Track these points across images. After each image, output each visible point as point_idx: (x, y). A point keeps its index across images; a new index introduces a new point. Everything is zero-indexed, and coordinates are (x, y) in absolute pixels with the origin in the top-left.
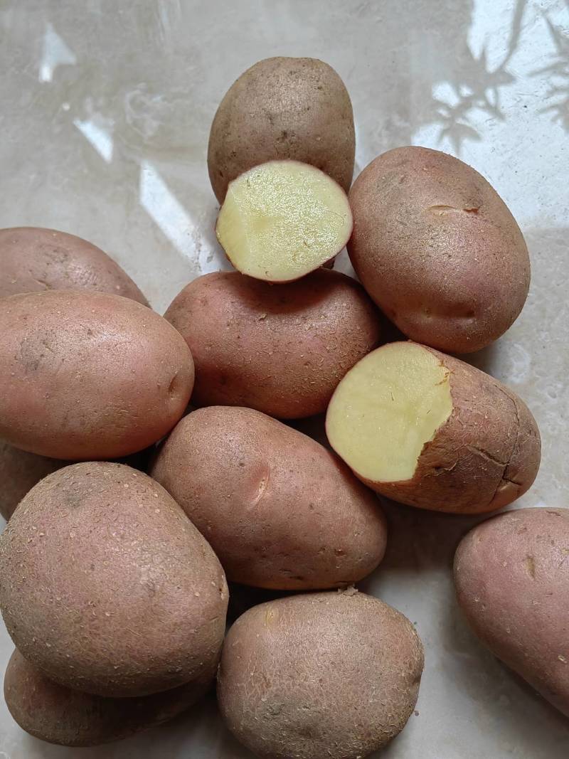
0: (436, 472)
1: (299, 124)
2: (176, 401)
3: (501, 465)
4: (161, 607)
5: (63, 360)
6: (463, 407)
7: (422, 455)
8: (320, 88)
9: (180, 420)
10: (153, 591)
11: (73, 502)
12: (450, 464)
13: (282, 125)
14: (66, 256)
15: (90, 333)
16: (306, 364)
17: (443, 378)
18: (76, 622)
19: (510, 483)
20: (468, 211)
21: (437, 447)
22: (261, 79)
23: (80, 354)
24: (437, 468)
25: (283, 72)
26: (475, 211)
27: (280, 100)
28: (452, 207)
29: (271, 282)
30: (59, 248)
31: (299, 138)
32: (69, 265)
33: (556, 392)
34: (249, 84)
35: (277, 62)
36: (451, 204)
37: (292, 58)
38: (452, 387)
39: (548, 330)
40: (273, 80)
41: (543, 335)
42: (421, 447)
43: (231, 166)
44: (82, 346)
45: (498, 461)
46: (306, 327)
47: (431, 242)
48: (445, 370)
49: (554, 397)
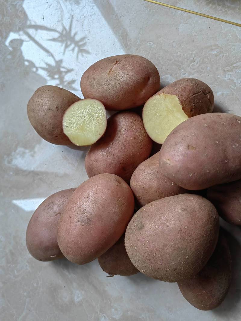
0: (193, 112)
1: (57, 102)
2: (124, 184)
3: (201, 92)
4: (192, 209)
5: (92, 210)
6: (177, 93)
7: (185, 112)
8: (48, 91)
9: (131, 188)
10: (185, 210)
11: (141, 227)
12: (192, 106)
13: (54, 108)
14: (52, 203)
15: (88, 197)
16: (135, 139)
17: (164, 96)
18: (184, 241)
19: (208, 94)
20: (116, 64)
21: (185, 106)
22: (35, 107)
23: (93, 203)
24: (192, 111)
25: (36, 99)
26: (117, 62)
27: (45, 104)
28: (112, 68)
29: (103, 135)
30: (48, 204)
31: (61, 104)
32: (56, 203)
33: (184, 72)
34: (34, 112)
35: (32, 100)
36: (110, 68)
37: (33, 96)
38: (168, 93)
39: (163, 66)
40: (37, 103)
41: (164, 68)
42: (183, 111)
43: (56, 131)
44: (91, 202)
45: (199, 93)
46: (123, 132)
47: (120, 78)
48: (162, 95)
49: (185, 74)
